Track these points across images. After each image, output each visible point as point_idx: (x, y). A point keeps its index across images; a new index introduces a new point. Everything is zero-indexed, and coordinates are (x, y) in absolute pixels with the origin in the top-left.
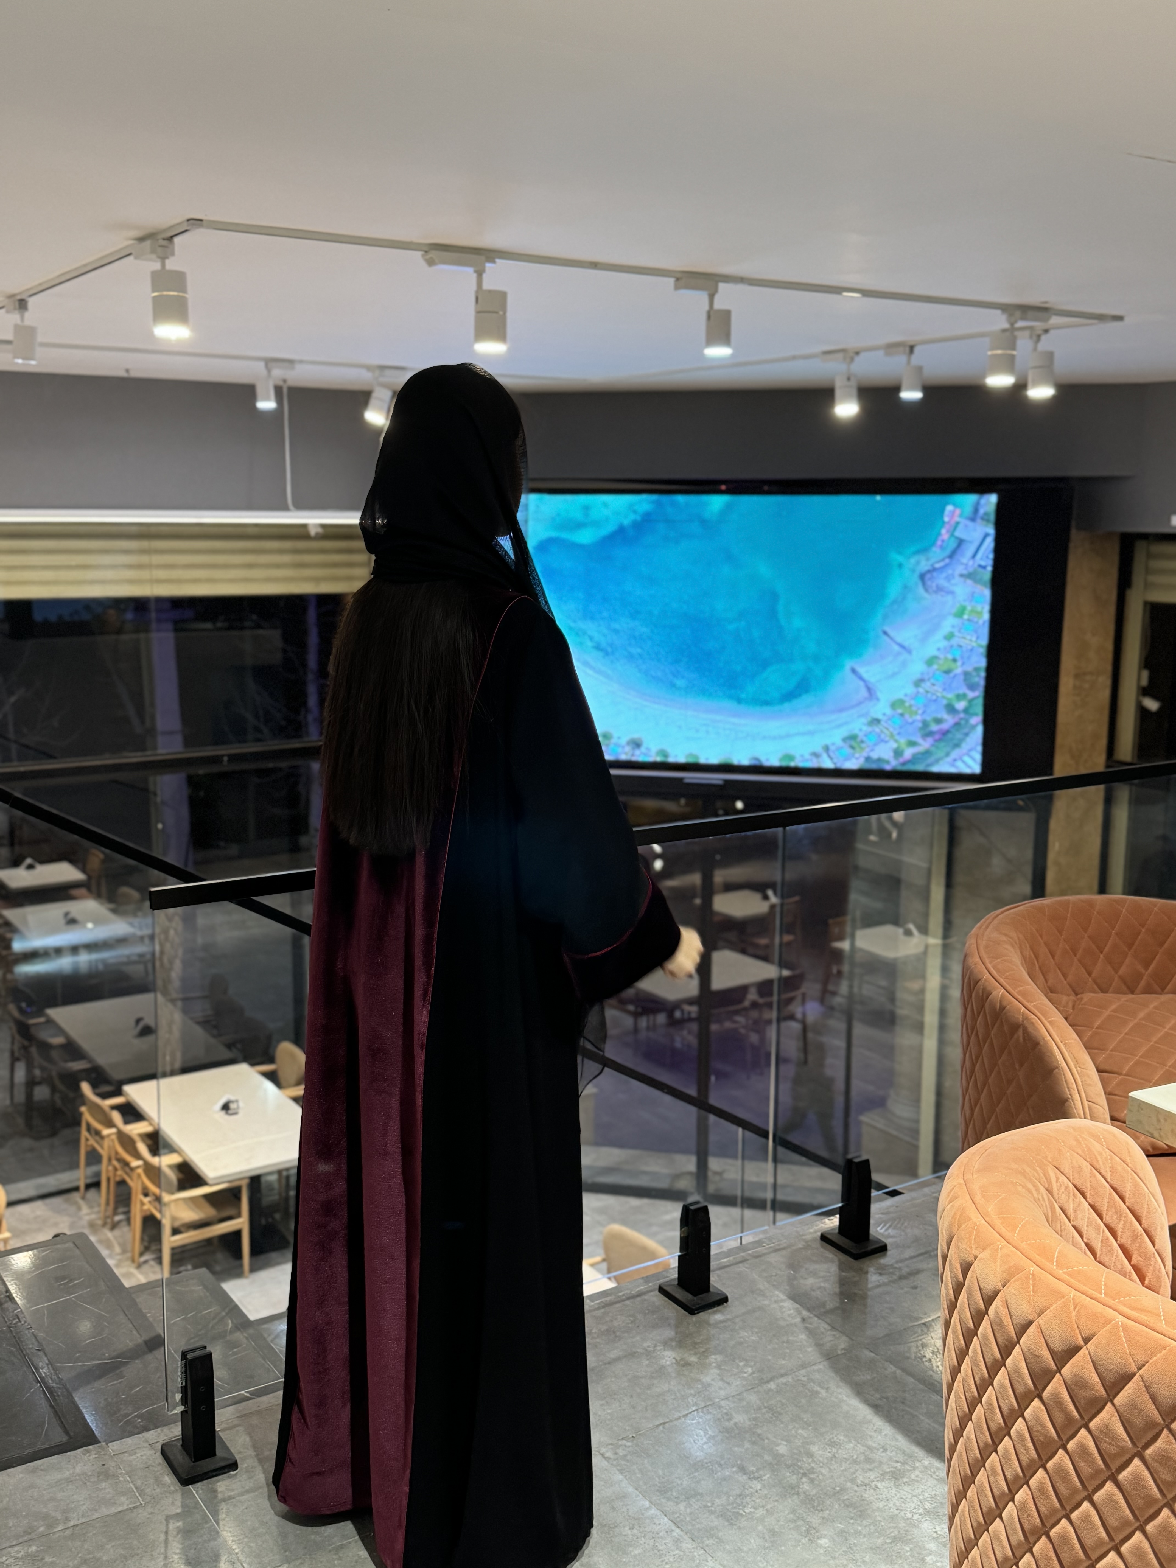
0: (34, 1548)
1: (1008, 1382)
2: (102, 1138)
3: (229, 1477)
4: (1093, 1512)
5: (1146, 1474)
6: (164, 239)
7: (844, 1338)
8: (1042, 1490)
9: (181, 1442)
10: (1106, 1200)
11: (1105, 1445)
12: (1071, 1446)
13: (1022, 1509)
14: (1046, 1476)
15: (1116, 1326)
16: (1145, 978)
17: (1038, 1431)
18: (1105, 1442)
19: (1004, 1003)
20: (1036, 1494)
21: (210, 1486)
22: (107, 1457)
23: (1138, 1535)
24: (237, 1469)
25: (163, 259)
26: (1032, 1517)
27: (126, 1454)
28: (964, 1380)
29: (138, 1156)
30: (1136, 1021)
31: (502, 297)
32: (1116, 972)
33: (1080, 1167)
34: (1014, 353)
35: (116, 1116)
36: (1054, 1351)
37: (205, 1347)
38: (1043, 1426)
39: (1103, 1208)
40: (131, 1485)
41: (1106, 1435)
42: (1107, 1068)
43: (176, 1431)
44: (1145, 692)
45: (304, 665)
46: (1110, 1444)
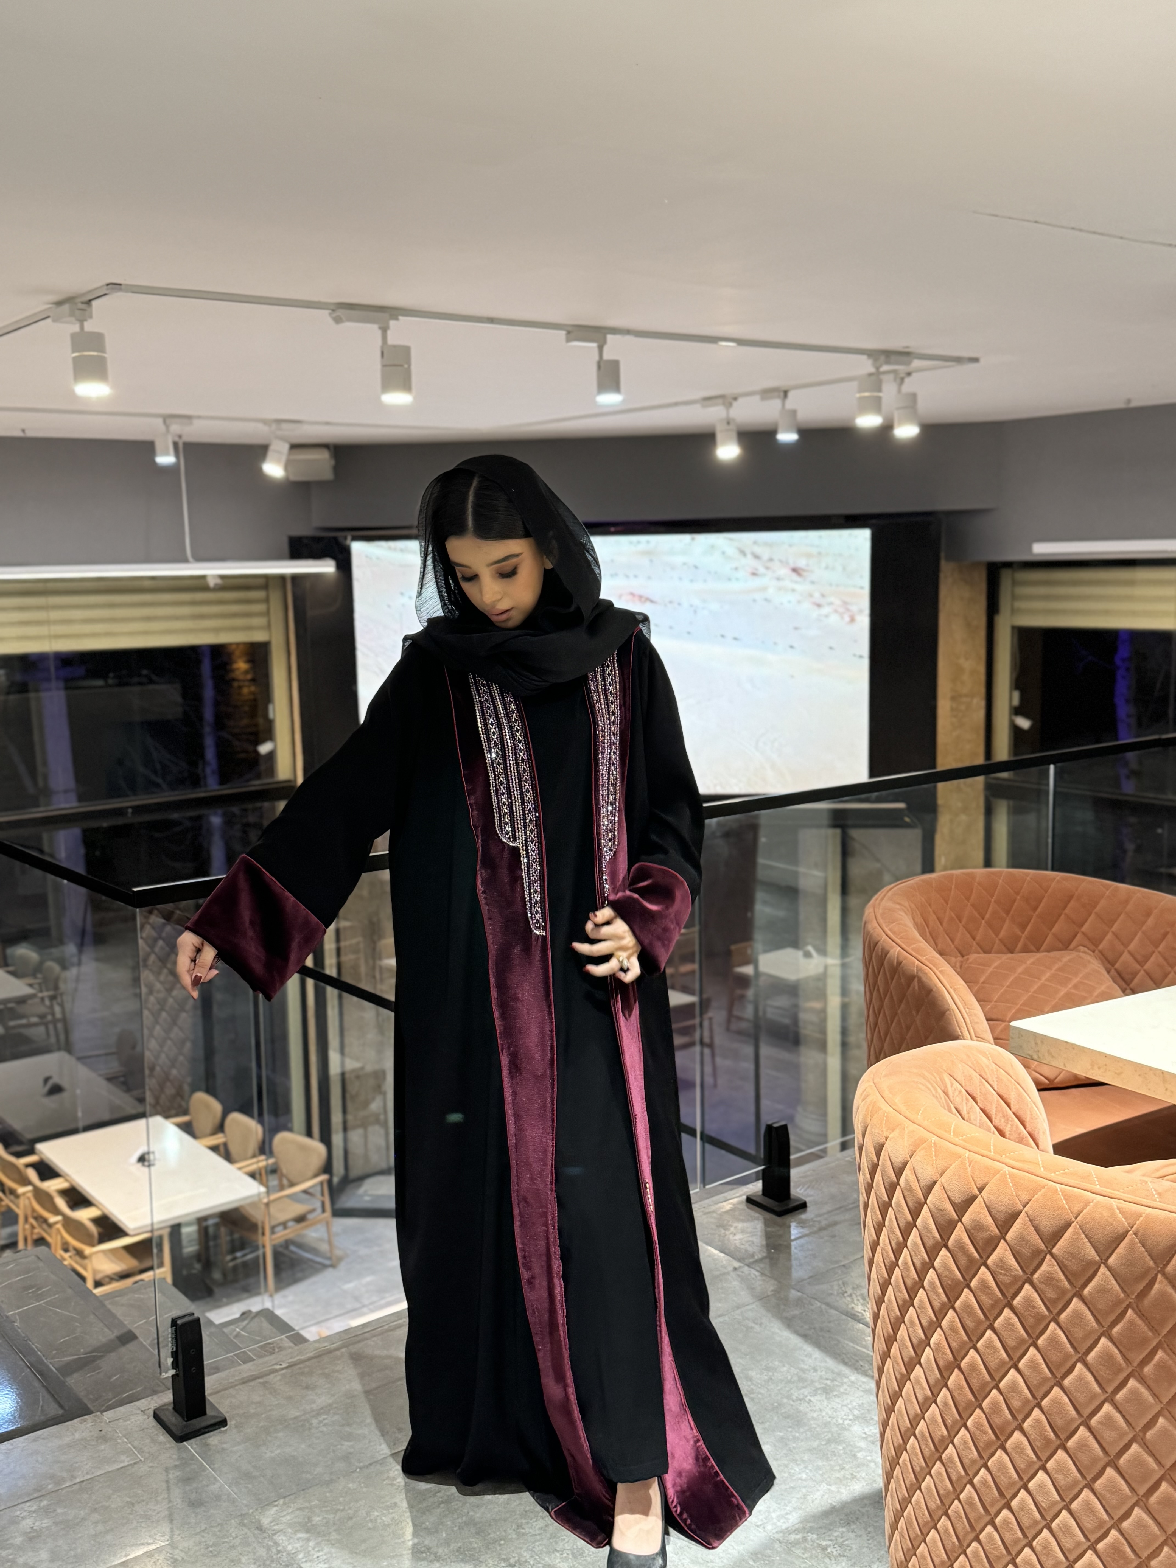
0: (45, 1503)
1: (919, 1239)
2: (17, 1196)
3: (220, 1432)
4: (995, 1338)
5: (1036, 1295)
6: (82, 303)
7: (773, 1282)
8: (953, 1329)
9: (172, 1406)
10: (994, 1106)
11: (1001, 1277)
12: (973, 1284)
13: (937, 1350)
14: (955, 1314)
15: (1004, 1174)
16: (1022, 940)
17: (946, 1276)
18: (1001, 1274)
19: (901, 959)
20: (948, 1332)
21: (204, 1441)
22: (103, 1424)
23: (1032, 1350)
24: (226, 1425)
25: (81, 322)
26: (946, 1354)
27: (121, 1421)
28: (883, 1249)
29: (56, 1211)
30: (1016, 975)
31: (405, 351)
32: (997, 935)
33: (970, 1076)
34: (880, 394)
35: (32, 1174)
36: (955, 1203)
37: (193, 1314)
38: (949, 1270)
39: (993, 1112)
40: (130, 1445)
41: (1002, 1268)
42: (994, 1017)
43: (167, 1397)
44: (1018, 711)
45: (201, 718)
46: (1005, 1275)
